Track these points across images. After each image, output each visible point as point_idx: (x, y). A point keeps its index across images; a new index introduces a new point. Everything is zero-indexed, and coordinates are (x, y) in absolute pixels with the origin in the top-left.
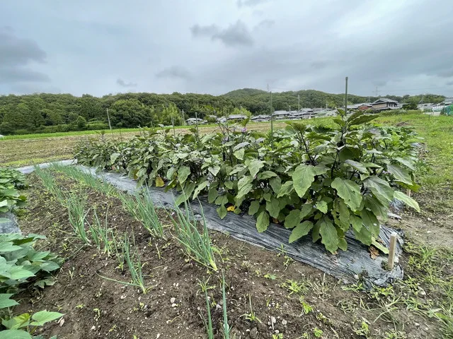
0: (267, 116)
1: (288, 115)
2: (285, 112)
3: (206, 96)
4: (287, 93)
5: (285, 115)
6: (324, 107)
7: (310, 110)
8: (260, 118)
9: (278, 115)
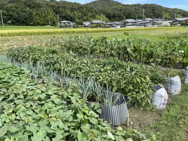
1: (135, 22)
2: (133, 20)
3: (75, 3)
4: (135, 5)
6: (161, 17)
7: (151, 19)
8: (115, 24)
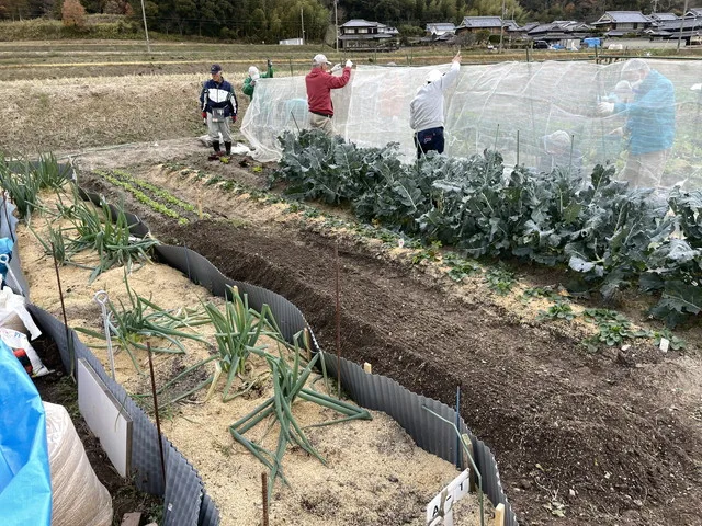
0: (581, 26)
1: (647, 25)
2: (637, 17)
5: (635, 25)
8: (557, 30)
9: (614, 25)
